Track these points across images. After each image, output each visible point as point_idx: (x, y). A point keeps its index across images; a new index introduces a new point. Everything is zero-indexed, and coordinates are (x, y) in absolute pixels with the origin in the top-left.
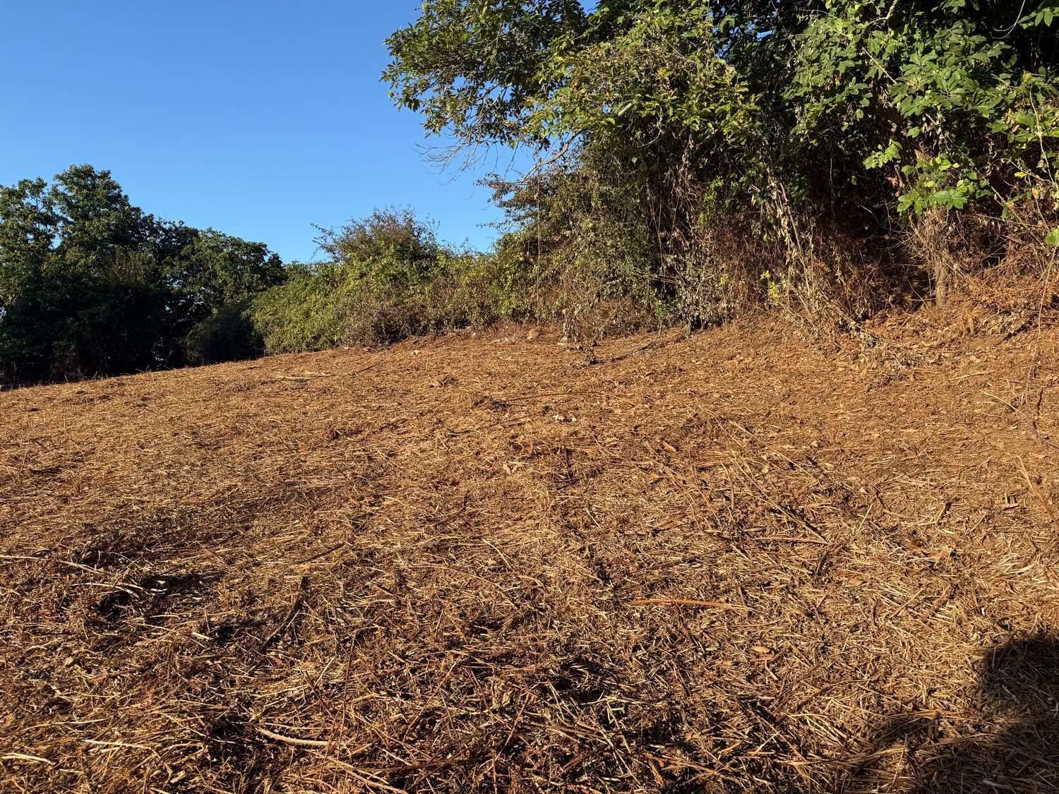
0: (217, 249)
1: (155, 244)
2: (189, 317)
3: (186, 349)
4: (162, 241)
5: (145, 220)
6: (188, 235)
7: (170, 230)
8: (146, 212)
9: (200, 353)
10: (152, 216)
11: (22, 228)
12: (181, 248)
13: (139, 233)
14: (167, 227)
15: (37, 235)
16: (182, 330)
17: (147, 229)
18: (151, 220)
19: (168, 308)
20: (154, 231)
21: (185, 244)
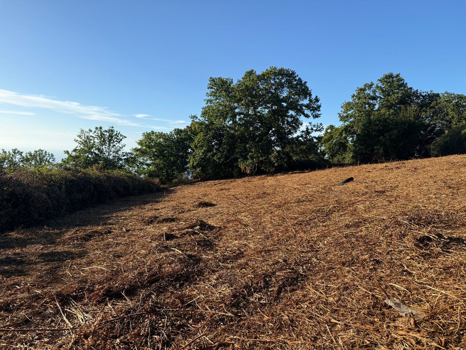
0: (449, 101)
1: (418, 103)
2: (433, 135)
3: (430, 150)
4: (422, 101)
5: (414, 93)
6: (434, 97)
7: (426, 95)
8: (415, 89)
9: (437, 152)
10: (417, 90)
11: (364, 102)
12: (430, 103)
13: (411, 99)
14: (424, 94)
15: (369, 104)
16: (429, 142)
17: (415, 97)
18: (417, 92)
19: (422, 132)
20: (418, 97)
21: (432, 101)
